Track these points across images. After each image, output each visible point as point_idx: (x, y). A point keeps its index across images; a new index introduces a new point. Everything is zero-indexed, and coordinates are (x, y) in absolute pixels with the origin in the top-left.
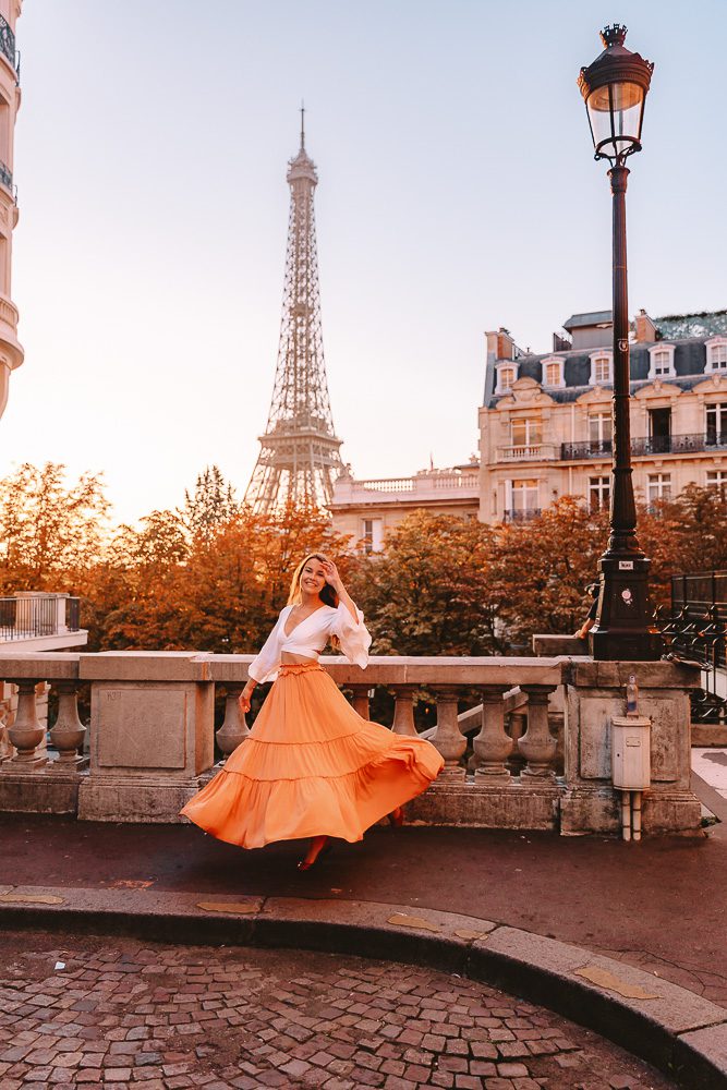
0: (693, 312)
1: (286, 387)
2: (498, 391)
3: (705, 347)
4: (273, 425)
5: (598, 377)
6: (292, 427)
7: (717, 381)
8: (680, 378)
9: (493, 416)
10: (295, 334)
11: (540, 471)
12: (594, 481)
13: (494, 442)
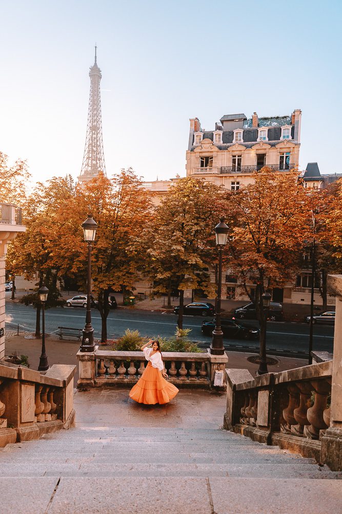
0: (273, 116)
1: (88, 158)
2: (194, 144)
3: (281, 129)
4: (83, 172)
5: (236, 140)
6: (90, 174)
7: (285, 143)
8: (270, 141)
9: (193, 155)
10: (92, 137)
11: (211, 178)
12: (233, 183)
13: (193, 165)
